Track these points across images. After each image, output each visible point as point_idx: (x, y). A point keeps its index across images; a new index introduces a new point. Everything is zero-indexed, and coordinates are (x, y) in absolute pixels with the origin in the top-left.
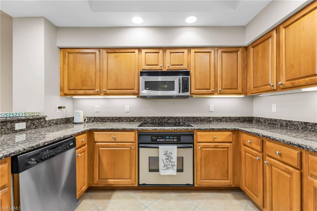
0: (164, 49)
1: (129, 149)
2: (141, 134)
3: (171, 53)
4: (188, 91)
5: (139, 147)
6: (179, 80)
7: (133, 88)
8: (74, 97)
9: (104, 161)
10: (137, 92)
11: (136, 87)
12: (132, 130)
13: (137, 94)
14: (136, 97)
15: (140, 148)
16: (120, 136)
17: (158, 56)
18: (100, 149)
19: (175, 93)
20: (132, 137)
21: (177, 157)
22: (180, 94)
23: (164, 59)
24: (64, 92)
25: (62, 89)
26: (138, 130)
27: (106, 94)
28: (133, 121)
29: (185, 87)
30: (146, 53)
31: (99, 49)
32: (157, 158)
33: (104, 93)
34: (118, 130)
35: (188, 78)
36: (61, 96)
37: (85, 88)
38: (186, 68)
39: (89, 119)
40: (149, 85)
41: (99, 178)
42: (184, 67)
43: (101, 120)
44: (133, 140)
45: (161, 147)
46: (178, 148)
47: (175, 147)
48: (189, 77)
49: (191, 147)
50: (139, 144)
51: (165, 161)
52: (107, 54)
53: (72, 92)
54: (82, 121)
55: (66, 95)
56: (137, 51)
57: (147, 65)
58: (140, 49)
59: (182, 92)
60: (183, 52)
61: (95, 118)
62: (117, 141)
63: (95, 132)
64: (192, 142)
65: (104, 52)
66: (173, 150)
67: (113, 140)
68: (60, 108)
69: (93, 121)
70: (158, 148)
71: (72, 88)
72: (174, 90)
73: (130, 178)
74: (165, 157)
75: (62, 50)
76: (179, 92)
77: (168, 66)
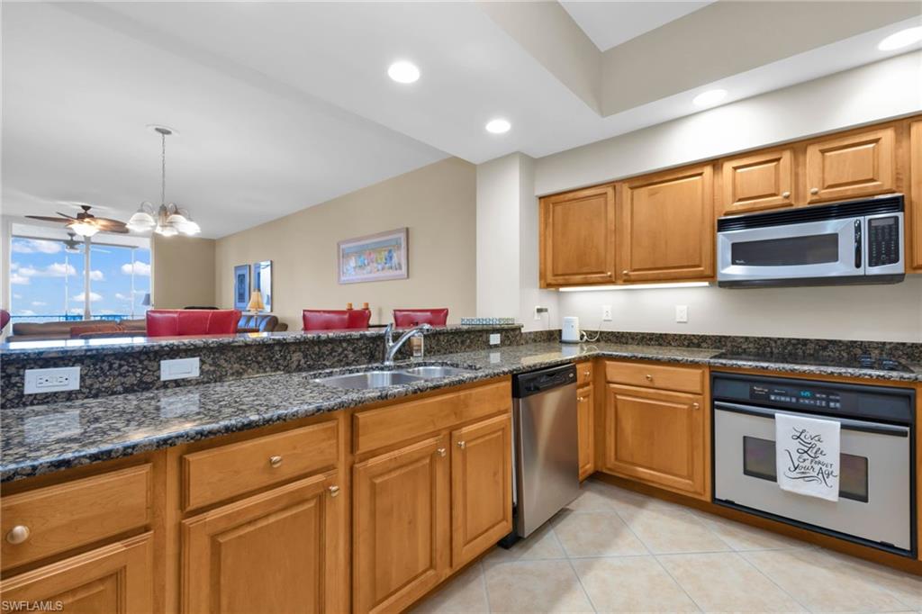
0: (797, 147)
1: (686, 407)
2: (717, 376)
3: (823, 152)
4: (896, 260)
5: (713, 407)
6: (858, 229)
7: (697, 263)
8: (562, 289)
9: (628, 425)
10: (708, 272)
11: (707, 261)
12: (694, 365)
13: (711, 277)
14: (706, 284)
15: (717, 411)
16: (663, 375)
17: (777, 168)
18: (619, 397)
19: (842, 266)
20: (694, 380)
21: (842, 455)
22: (860, 272)
23: (797, 175)
24: (545, 280)
25: (542, 276)
26: (710, 366)
27: (628, 281)
28: (699, 346)
29: (884, 246)
30: (735, 168)
31: (613, 184)
32: (771, 446)
33: (625, 278)
34: (658, 362)
35: (896, 218)
36: (540, 288)
37: (585, 270)
38: (887, 186)
39: (591, 334)
40: (742, 253)
41: (616, 459)
42: (883, 185)
43: (614, 339)
44: (697, 389)
45: (779, 415)
46: (843, 427)
47: (836, 424)
48: (900, 215)
49: (903, 434)
50: (713, 399)
51: (795, 456)
52: (630, 191)
53: (560, 280)
54: (577, 338)
55: (549, 285)
56: (708, 171)
57: (740, 200)
58: (716, 163)
59: (870, 265)
60: (876, 141)
61: (601, 333)
62: (656, 385)
63: (608, 362)
64: (907, 417)
65: (625, 188)
66: (828, 430)
67: (648, 383)
68: (539, 311)
69: (598, 341)
70: (773, 417)
71: (560, 273)
72: (836, 259)
73: (690, 477)
74: (795, 445)
75: (542, 200)
76: (858, 265)
77: (812, 190)
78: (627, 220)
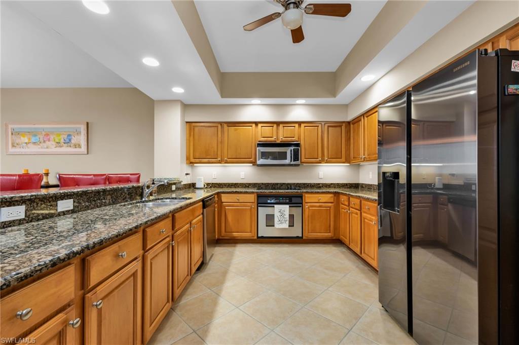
0: (278, 124)
1: (249, 208)
2: (259, 196)
3: (284, 127)
4: (298, 160)
5: (258, 207)
6: (291, 151)
7: (250, 157)
10: (254, 161)
11: (253, 157)
12: (253, 193)
13: (254, 163)
14: (252, 165)
15: (259, 208)
16: (242, 197)
17: (273, 129)
18: (226, 208)
19: (287, 161)
20: (252, 198)
21: (289, 215)
22: (292, 163)
23: (277, 133)
24: (189, 160)
25: (188, 158)
26: (257, 192)
27: (226, 162)
29: (296, 156)
30: (262, 127)
31: (221, 123)
32: (273, 216)
33: (225, 161)
34: (241, 193)
35: (298, 149)
36: (187, 163)
37: (208, 157)
38: (297, 140)
39: (207, 184)
40: (264, 155)
41: (225, 231)
43: (218, 186)
44: (253, 201)
45: (275, 206)
46: (290, 207)
47: (288, 206)
48: (299, 148)
49: (300, 206)
50: (258, 204)
51: (279, 217)
52: (227, 127)
53: (197, 160)
55: (191, 163)
56: (254, 125)
57: (263, 137)
58: (256, 123)
59: (294, 161)
60: (294, 127)
61: (212, 184)
64: (301, 202)
65: (225, 126)
66: (286, 208)
67: (237, 201)
68: (187, 174)
69: (211, 187)
70: (274, 207)
71: (197, 157)
72: (286, 159)
73: (251, 232)
74: (279, 214)
75: (188, 124)
76: (291, 161)
77: (281, 138)
78: (226, 139)
